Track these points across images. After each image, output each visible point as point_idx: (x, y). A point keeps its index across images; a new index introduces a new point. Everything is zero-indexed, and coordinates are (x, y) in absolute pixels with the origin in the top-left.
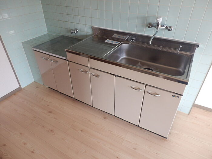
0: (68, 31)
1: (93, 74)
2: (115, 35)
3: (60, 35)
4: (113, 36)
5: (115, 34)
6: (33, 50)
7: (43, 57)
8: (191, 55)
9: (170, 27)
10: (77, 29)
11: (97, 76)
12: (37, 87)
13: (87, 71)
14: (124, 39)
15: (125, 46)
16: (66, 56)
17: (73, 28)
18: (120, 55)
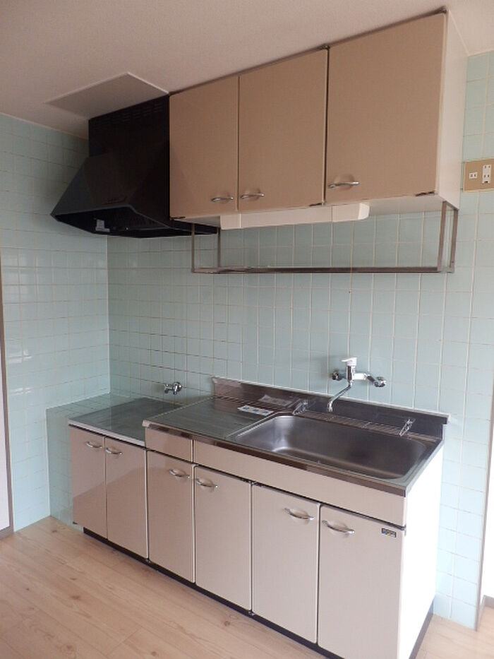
0: (159, 387)
1: (202, 481)
2: (266, 398)
3: (139, 397)
4: (262, 400)
5: (266, 396)
6: (70, 425)
7: (88, 443)
8: (435, 441)
9: (380, 379)
10: (179, 383)
11: (210, 485)
12: (54, 531)
13: (188, 474)
14: (285, 405)
15: (284, 421)
16: (143, 439)
17: (172, 382)
18: (274, 442)
